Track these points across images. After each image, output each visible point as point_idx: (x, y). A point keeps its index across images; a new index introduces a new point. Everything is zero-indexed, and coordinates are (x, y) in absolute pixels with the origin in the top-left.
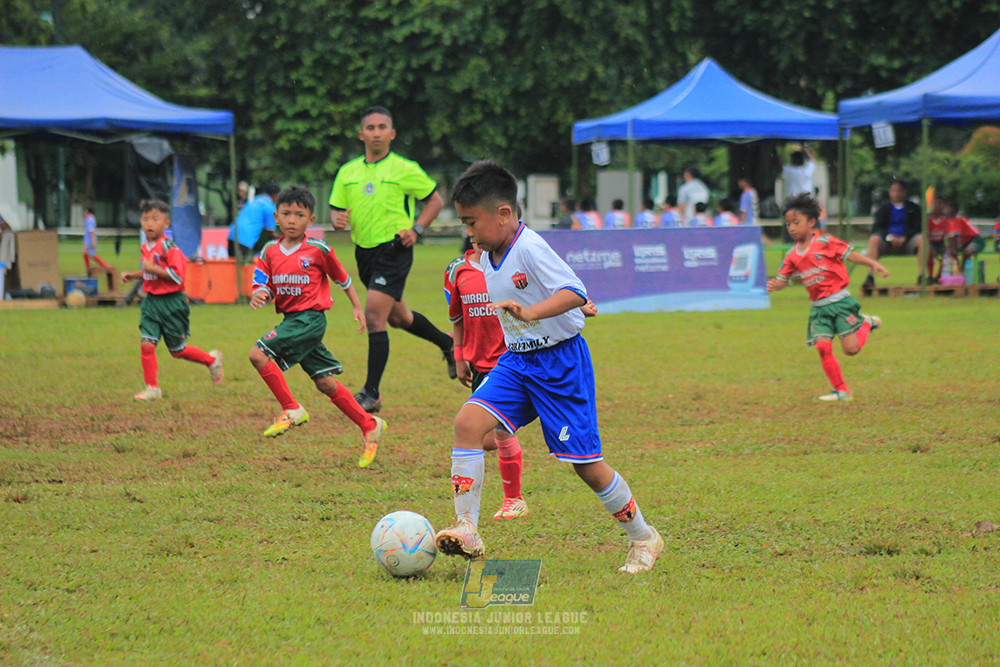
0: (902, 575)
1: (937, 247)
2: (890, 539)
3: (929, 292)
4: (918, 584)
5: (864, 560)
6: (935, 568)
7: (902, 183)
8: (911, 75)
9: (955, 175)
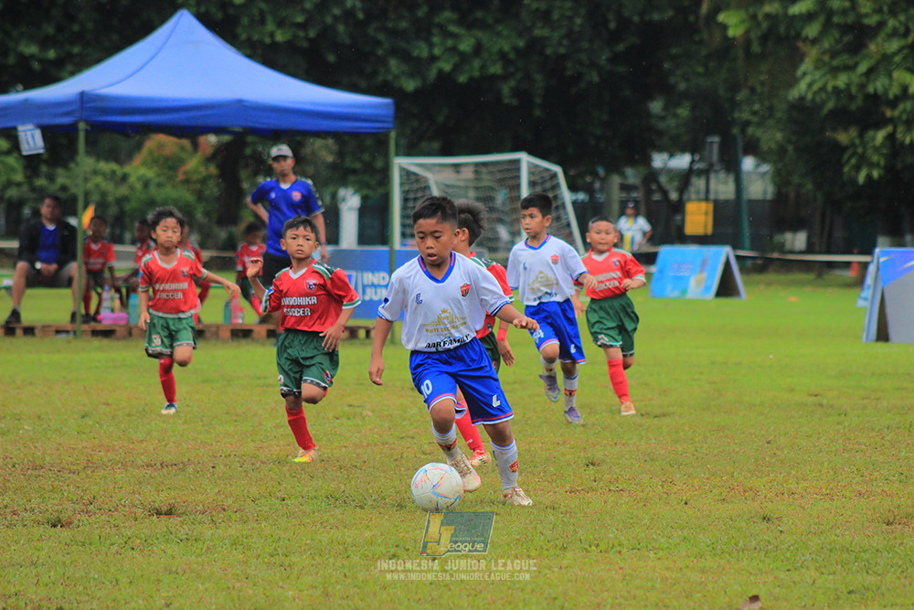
1: (96, 278)
3: (84, 332)
7: (56, 198)
8: (69, 68)
9: (123, 191)
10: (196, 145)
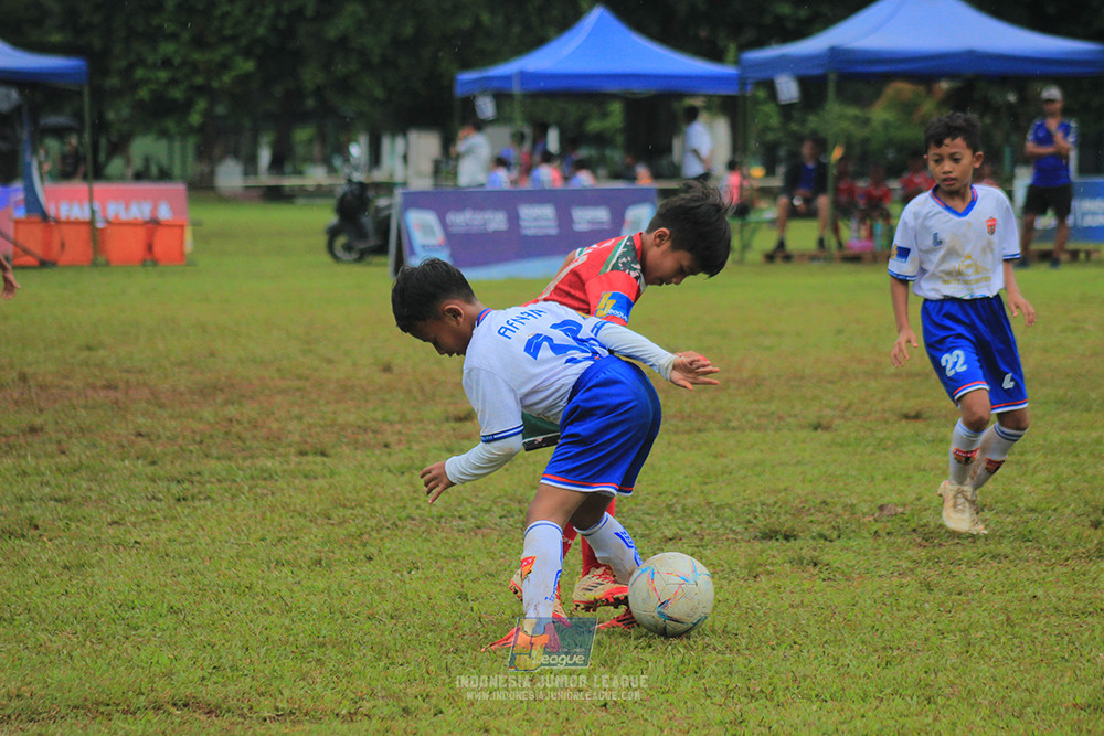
0: (798, 562)
2: (787, 522)
3: (834, 259)
4: (815, 571)
5: (758, 546)
6: (834, 555)
9: (866, 132)
10: (930, 91)
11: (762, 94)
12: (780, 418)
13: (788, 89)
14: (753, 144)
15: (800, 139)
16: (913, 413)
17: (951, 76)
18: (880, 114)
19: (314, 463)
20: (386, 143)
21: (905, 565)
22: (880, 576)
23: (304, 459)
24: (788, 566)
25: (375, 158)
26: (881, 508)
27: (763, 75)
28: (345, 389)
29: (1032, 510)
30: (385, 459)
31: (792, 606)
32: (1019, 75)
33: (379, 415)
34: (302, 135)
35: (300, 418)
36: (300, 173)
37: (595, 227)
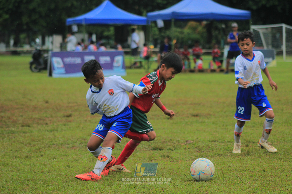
0: (163, 156)
2: (160, 145)
4: (168, 159)
5: (152, 152)
6: (173, 154)
9: (183, 36)
10: (201, 24)
11: (153, 25)
12: (158, 116)
13: (160, 23)
14: (151, 39)
15: (164, 37)
16: (196, 115)
17: (207, 20)
18: (187, 30)
19: (26, 129)
20: (47, 39)
21: (193, 157)
22: (186, 160)
23: (23, 128)
24: (160, 157)
25: (43, 43)
26: (187, 141)
27: (153, 19)
28: (35, 108)
29: (229, 142)
30: (46, 128)
31: (161, 169)
32: (226, 20)
33: (45, 115)
34: (22, 36)
35: (22, 116)
36: (22, 47)
37: (106, 62)
